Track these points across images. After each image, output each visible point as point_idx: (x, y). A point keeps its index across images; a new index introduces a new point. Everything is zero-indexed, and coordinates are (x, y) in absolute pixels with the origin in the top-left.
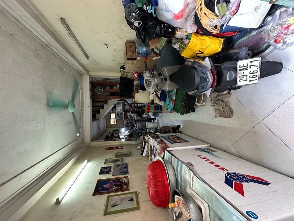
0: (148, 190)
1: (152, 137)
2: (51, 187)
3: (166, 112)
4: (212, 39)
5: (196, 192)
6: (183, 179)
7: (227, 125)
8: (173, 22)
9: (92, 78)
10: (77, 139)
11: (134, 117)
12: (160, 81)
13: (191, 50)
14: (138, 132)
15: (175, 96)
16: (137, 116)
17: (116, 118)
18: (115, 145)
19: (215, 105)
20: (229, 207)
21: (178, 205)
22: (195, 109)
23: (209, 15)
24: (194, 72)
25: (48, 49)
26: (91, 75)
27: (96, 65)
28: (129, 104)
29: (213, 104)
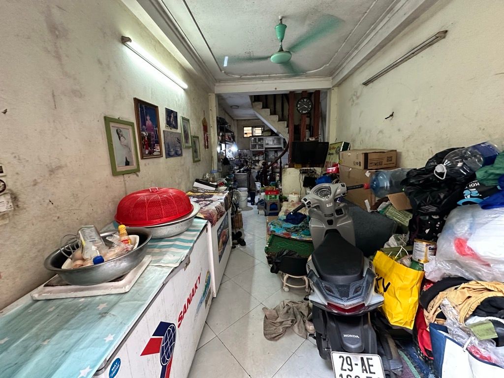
0: (144, 191)
1: (226, 198)
2: (147, 29)
3: (267, 223)
4: (413, 308)
5: (146, 271)
6: (164, 250)
7: (251, 329)
8: (449, 237)
9: (326, 93)
10: (221, 71)
11: (256, 168)
12: (328, 213)
13: (391, 270)
14: (231, 174)
15: (298, 238)
16: (258, 172)
17: (253, 136)
18: (210, 134)
19: (286, 309)
20: (126, 329)
21: (124, 241)
22: (277, 273)
23: (465, 306)
24: (354, 274)
25: (384, 11)
26: (332, 91)
27: (350, 100)
28: (278, 159)
29: (287, 305)
